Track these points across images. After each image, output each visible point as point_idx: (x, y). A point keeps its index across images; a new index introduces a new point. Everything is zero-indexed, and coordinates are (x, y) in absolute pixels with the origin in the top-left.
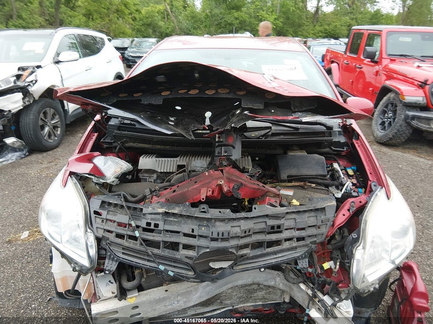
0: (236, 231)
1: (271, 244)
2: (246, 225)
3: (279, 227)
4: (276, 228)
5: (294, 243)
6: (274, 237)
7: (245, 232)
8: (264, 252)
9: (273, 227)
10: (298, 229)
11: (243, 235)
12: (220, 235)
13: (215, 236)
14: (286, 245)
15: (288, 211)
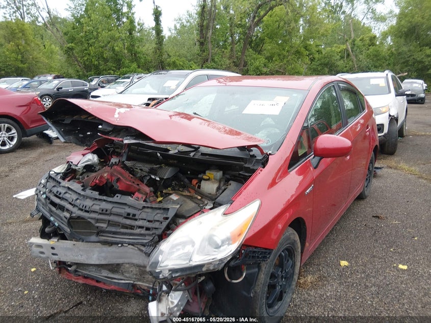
0: (96, 208)
1: (125, 227)
2: (104, 206)
3: (134, 215)
4: (131, 215)
5: (143, 231)
6: (128, 222)
7: (103, 210)
8: (118, 230)
9: (129, 214)
10: (149, 221)
11: (101, 212)
12: (84, 207)
13: (81, 207)
14: (138, 231)
15: (145, 205)
